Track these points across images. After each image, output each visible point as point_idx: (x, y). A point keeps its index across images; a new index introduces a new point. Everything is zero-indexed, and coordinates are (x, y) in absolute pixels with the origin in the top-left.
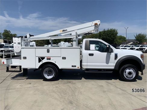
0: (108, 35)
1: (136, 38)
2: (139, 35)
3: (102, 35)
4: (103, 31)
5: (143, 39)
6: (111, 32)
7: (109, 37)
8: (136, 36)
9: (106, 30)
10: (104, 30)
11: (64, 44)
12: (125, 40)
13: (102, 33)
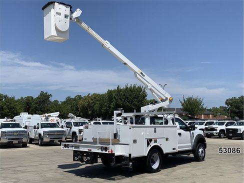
0: (127, 98)
1: (183, 105)
2: (189, 99)
3: (115, 98)
4: (116, 89)
5: (197, 109)
6: (132, 91)
7: (129, 102)
8: (183, 102)
9: (122, 87)
10: (118, 88)
11: (29, 120)
13: (114, 94)
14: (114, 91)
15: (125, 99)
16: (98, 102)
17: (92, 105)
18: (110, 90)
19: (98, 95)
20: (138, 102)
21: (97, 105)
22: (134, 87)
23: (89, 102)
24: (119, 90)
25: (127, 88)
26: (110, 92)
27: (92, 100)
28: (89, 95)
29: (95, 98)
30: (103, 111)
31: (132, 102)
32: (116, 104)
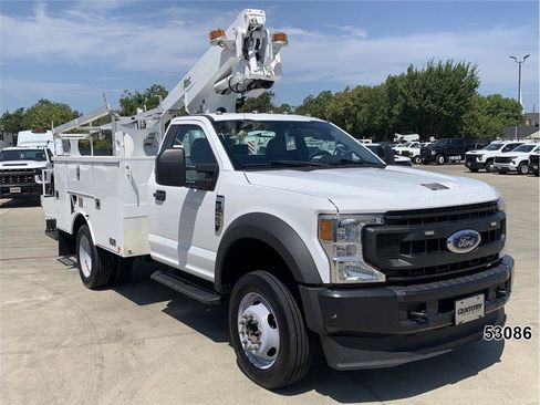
0: (430, 92)
3: (402, 94)
4: (406, 73)
6: (442, 76)
7: (433, 101)
9: (421, 68)
10: (410, 70)
12: (517, 118)
13: (400, 85)
14: (402, 78)
15: (425, 95)
16: (366, 105)
17: (353, 112)
18: (393, 75)
19: (367, 90)
20: (457, 101)
21: (363, 111)
22: (448, 66)
23: (347, 104)
24: (412, 76)
25: (431, 69)
26: (392, 81)
27: (353, 100)
28: (347, 89)
29: (359, 96)
30: (376, 122)
31: (442, 100)
32: (405, 105)
